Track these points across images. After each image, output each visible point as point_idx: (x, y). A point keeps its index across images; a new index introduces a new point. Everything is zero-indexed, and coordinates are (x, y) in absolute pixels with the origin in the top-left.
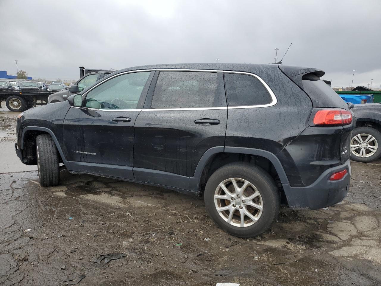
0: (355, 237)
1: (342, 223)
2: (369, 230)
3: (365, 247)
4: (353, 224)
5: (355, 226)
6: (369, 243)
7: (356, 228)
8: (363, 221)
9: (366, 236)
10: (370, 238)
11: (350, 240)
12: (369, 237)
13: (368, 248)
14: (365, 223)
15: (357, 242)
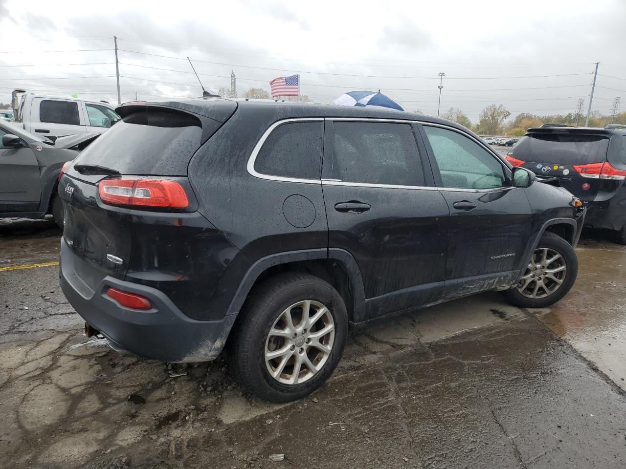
0: (50, 369)
1: (83, 381)
2: (32, 392)
3: (30, 359)
4: (64, 390)
5: (59, 387)
6: (26, 368)
7: (56, 385)
8: (49, 405)
9: (34, 378)
10: (27, 376)
11: (55, 360)
12: (28, 379)
13: (26, 361)
14: (44, 402)
15: (45, 362)
